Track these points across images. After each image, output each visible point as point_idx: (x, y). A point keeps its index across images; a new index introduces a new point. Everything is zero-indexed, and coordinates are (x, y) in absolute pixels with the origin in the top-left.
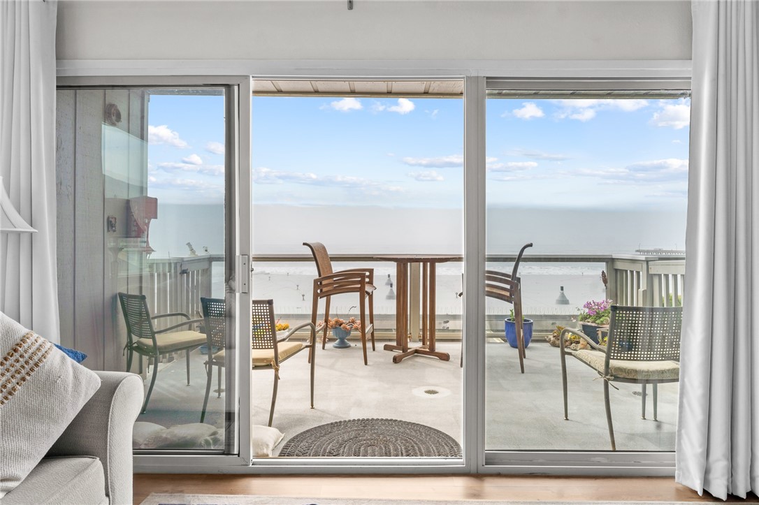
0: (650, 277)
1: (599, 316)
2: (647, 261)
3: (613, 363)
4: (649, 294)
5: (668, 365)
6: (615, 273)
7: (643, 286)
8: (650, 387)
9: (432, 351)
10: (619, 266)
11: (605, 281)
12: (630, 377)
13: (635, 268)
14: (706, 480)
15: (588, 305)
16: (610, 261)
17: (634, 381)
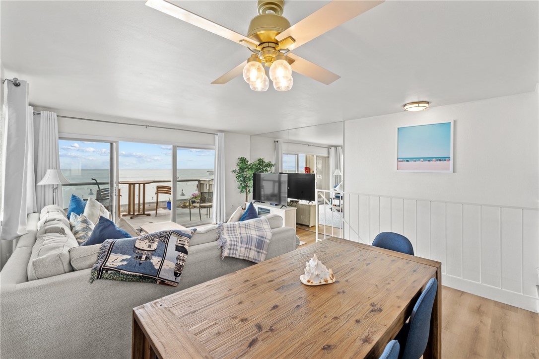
0: (209, 185)
1: (196, 197)
2: (209, 181)
3: (201, 205)
4: (209, 189)
5: (211, 204)
6: (200, 185)
7: (208, 188)
8: (208, 209)
9: (144, 214)
10: (202, 182)
11: (197, 187)
12: (204, 207)
13: (206, 183)
14: (216, 222)
15: (193, 195)
16: (199, 181)
17: (205, 208)
